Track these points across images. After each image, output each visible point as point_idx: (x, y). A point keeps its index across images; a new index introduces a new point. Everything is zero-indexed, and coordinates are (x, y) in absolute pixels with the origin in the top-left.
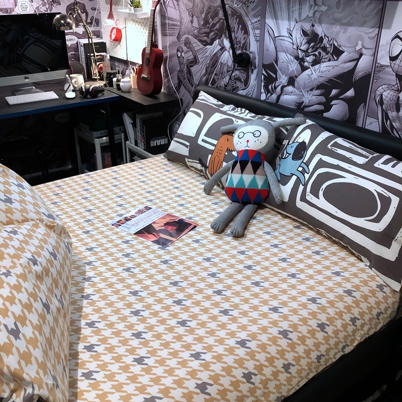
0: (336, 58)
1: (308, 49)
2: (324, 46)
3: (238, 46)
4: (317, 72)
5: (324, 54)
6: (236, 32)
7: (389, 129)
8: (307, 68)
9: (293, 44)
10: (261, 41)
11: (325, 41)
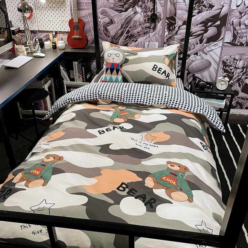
0: (210, 9)
1: (195, 7)
2: (204, 5)
3: (148, 10)
4: (200, 17)
5: (204, 8)
6: (146, 3)
7: (236, 34)
8: (194, 16)
9: (186, 6)
10: (165, 6)
11: (204, 2)
